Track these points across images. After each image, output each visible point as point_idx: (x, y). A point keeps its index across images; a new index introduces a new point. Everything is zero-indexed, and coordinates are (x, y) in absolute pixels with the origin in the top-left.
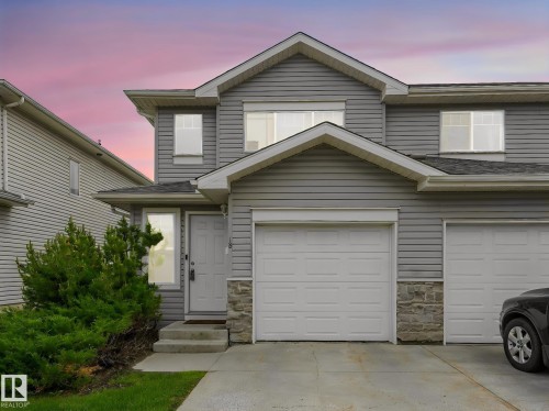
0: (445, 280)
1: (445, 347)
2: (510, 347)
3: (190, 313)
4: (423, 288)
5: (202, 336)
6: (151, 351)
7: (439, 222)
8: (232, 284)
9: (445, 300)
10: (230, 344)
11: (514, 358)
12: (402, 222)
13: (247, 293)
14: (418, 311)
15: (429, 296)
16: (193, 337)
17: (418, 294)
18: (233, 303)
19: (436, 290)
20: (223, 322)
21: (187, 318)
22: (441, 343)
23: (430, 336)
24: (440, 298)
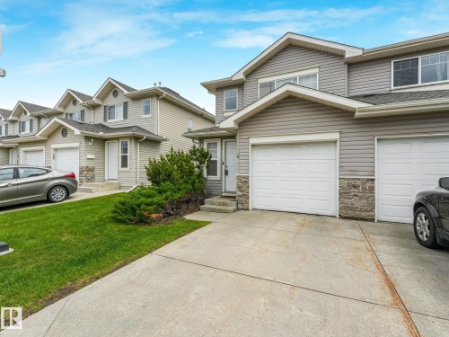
0: (376, 177)
1: (376, 224)
2: (418, 228)
3: (225, 192)
4: (358, 183)
5: (224, 204)
6: (199, 210)
7: (371, 138)
8: (239, 178)
9: (376, 191)
10: (238, 209)
11: (420, 236)
12: (343, 139)
13: (246, 182)
14: (355, 198)
15: (364, 189)
16: (220, 204)
17: (355, 187)
18: (239, 188)
19: (368, 184)
20: (235, 197)
21: (224, 194)
22: (373, 220)
23: (363, 214)
24: (372, 189)
